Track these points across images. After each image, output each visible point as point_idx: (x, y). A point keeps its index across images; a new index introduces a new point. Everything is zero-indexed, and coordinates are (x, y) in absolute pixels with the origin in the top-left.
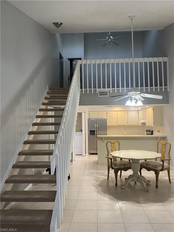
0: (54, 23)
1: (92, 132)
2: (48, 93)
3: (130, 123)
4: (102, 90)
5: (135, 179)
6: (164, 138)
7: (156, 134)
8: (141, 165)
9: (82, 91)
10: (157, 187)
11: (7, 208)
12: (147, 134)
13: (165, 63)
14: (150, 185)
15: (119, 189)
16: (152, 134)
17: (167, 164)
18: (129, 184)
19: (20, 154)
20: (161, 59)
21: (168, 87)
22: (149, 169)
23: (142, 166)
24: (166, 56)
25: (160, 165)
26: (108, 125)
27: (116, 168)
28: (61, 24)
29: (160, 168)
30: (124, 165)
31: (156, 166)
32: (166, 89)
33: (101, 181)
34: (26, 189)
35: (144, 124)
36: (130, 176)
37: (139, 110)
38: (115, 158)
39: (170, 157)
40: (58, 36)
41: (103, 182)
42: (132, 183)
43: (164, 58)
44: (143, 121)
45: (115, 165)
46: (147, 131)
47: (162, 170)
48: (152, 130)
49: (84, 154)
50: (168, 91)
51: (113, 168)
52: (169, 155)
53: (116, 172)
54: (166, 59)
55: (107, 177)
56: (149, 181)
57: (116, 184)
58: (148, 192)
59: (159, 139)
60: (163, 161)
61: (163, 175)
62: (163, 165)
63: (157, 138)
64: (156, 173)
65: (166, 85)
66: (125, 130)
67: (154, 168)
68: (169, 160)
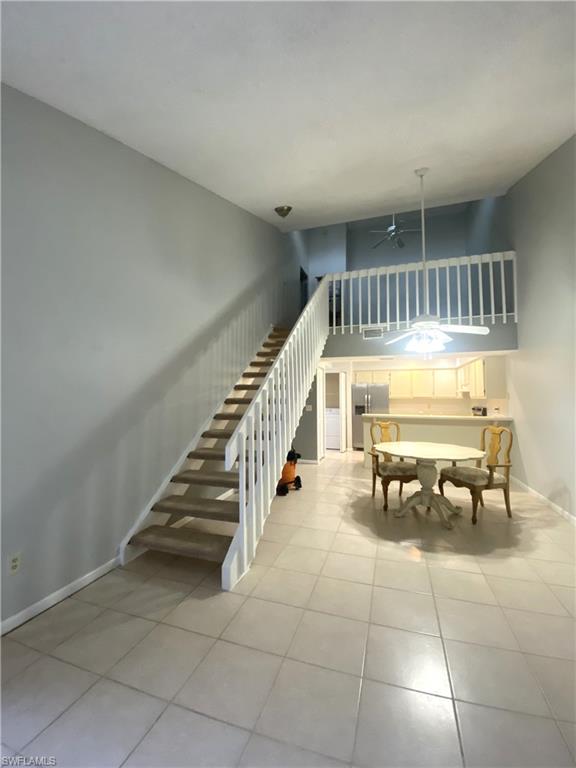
0: (276, 210)
1: (359, 410)
2: (270, 337)
3: (439, 394)
4: (370, 326)
5: (426, 500)
6: (509, 423)
7: (492, 415)
8: (442, 475)
9: (331, 331)
10: (474, 521)
11: (177, 525)
12: (475, 415)
13: (509, 264)
14: (461, 517)
15: (390, 516)
16: (484, 414)
17: (503, 476)
18: (414, 508)
19: (206, 435)
20: (498, 257)
21: (516, 314)
22: (458, 484)
23: (445, 477)
24: (511, 248)
25: (483, 476)
26: (390, 397)
27: (386, 474)
28: (289, 209)
29: (484, 482)
30: (403, 470)
31: (475, 478)
32: (510, 319)
33: (359, 498)
34: (221, 498)
35: (466, 395)
36: (417, 494)
37: (457, 369)
38: (388, 456)
39: (509, 462)
40: (297, 237)
41: (361, 500)
42: (422, 509)
43: (507, 253)
44: (465, 389)
45: (384, 469)
46: (473, 409)
47: (487, 487)
48: (484, 406)
49: (344, 449)
50: (516, 321)
51: (380, 475)
52: (508, 456)
53: (385, 484)
54: (510, 255)
55: (371, 493)
56: (458, 508)
57: (386, 507)
58: (449, 529)
59: (496, 424)
60: (491, 468)
61: (492, 497)
62: (490, 477)
63: (491, 422)
64: (472, 493)
65: (510, 309)
66: (429, 407)
67: (468, 482)
68: (508, 468)
